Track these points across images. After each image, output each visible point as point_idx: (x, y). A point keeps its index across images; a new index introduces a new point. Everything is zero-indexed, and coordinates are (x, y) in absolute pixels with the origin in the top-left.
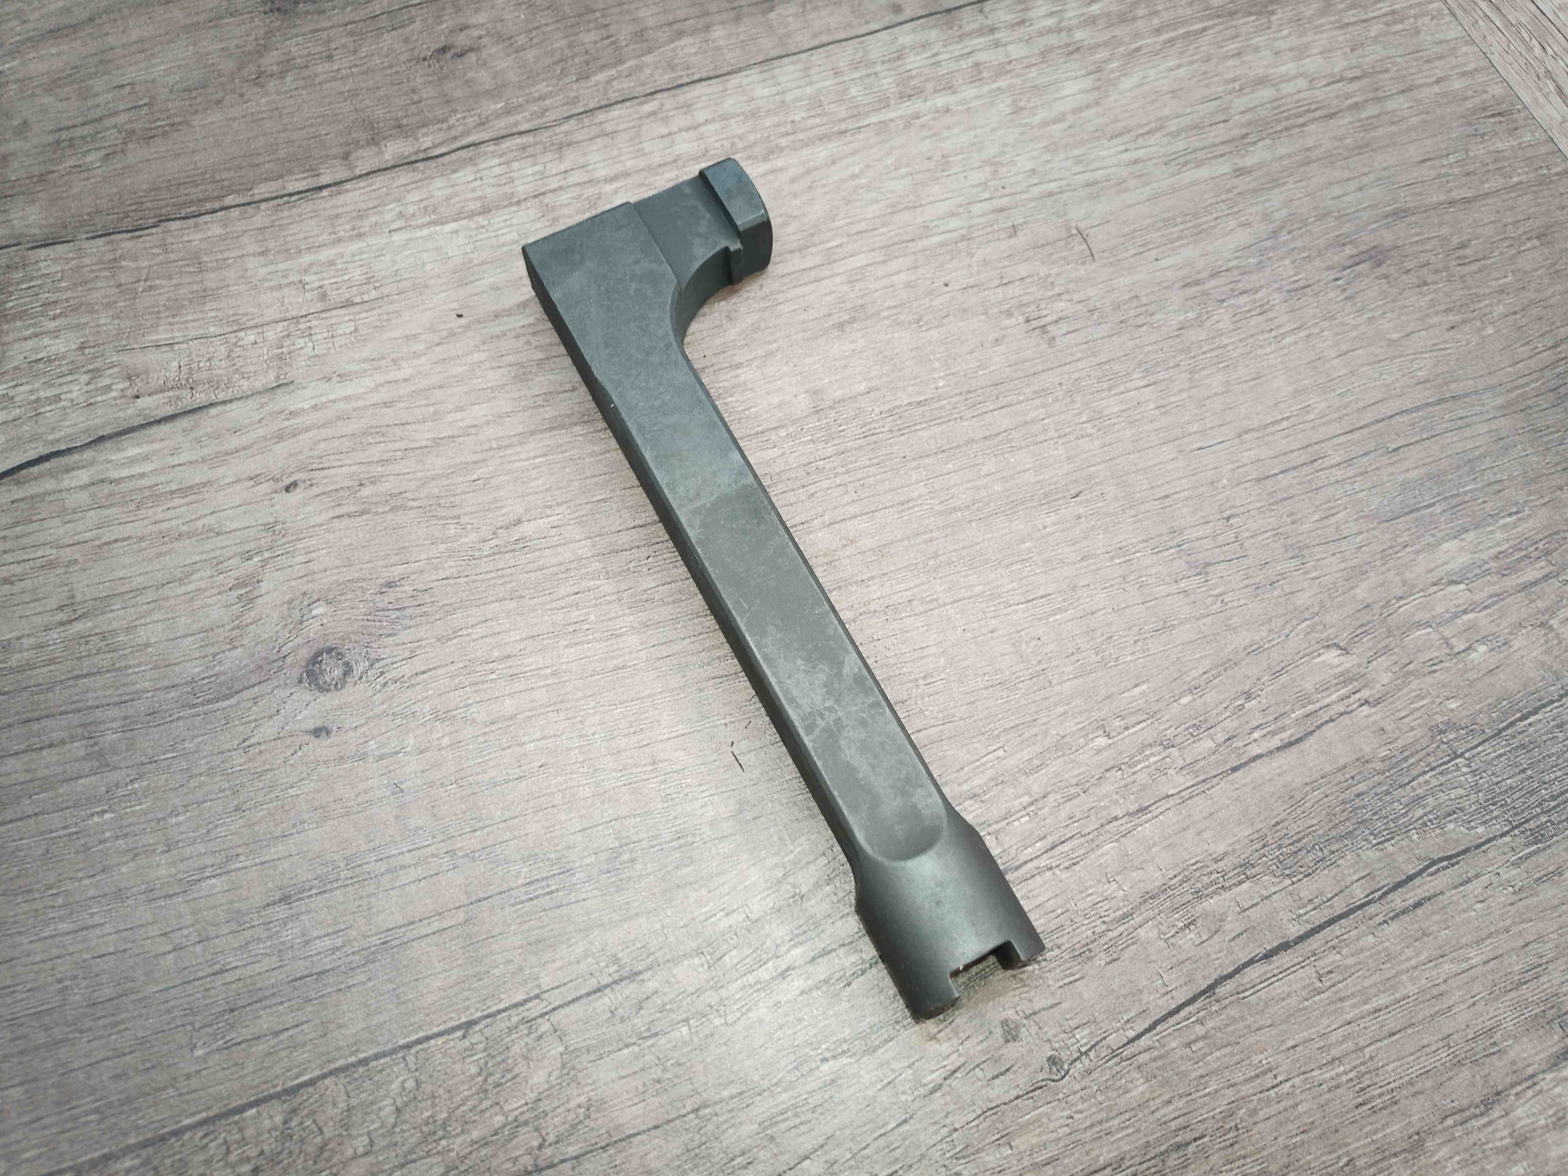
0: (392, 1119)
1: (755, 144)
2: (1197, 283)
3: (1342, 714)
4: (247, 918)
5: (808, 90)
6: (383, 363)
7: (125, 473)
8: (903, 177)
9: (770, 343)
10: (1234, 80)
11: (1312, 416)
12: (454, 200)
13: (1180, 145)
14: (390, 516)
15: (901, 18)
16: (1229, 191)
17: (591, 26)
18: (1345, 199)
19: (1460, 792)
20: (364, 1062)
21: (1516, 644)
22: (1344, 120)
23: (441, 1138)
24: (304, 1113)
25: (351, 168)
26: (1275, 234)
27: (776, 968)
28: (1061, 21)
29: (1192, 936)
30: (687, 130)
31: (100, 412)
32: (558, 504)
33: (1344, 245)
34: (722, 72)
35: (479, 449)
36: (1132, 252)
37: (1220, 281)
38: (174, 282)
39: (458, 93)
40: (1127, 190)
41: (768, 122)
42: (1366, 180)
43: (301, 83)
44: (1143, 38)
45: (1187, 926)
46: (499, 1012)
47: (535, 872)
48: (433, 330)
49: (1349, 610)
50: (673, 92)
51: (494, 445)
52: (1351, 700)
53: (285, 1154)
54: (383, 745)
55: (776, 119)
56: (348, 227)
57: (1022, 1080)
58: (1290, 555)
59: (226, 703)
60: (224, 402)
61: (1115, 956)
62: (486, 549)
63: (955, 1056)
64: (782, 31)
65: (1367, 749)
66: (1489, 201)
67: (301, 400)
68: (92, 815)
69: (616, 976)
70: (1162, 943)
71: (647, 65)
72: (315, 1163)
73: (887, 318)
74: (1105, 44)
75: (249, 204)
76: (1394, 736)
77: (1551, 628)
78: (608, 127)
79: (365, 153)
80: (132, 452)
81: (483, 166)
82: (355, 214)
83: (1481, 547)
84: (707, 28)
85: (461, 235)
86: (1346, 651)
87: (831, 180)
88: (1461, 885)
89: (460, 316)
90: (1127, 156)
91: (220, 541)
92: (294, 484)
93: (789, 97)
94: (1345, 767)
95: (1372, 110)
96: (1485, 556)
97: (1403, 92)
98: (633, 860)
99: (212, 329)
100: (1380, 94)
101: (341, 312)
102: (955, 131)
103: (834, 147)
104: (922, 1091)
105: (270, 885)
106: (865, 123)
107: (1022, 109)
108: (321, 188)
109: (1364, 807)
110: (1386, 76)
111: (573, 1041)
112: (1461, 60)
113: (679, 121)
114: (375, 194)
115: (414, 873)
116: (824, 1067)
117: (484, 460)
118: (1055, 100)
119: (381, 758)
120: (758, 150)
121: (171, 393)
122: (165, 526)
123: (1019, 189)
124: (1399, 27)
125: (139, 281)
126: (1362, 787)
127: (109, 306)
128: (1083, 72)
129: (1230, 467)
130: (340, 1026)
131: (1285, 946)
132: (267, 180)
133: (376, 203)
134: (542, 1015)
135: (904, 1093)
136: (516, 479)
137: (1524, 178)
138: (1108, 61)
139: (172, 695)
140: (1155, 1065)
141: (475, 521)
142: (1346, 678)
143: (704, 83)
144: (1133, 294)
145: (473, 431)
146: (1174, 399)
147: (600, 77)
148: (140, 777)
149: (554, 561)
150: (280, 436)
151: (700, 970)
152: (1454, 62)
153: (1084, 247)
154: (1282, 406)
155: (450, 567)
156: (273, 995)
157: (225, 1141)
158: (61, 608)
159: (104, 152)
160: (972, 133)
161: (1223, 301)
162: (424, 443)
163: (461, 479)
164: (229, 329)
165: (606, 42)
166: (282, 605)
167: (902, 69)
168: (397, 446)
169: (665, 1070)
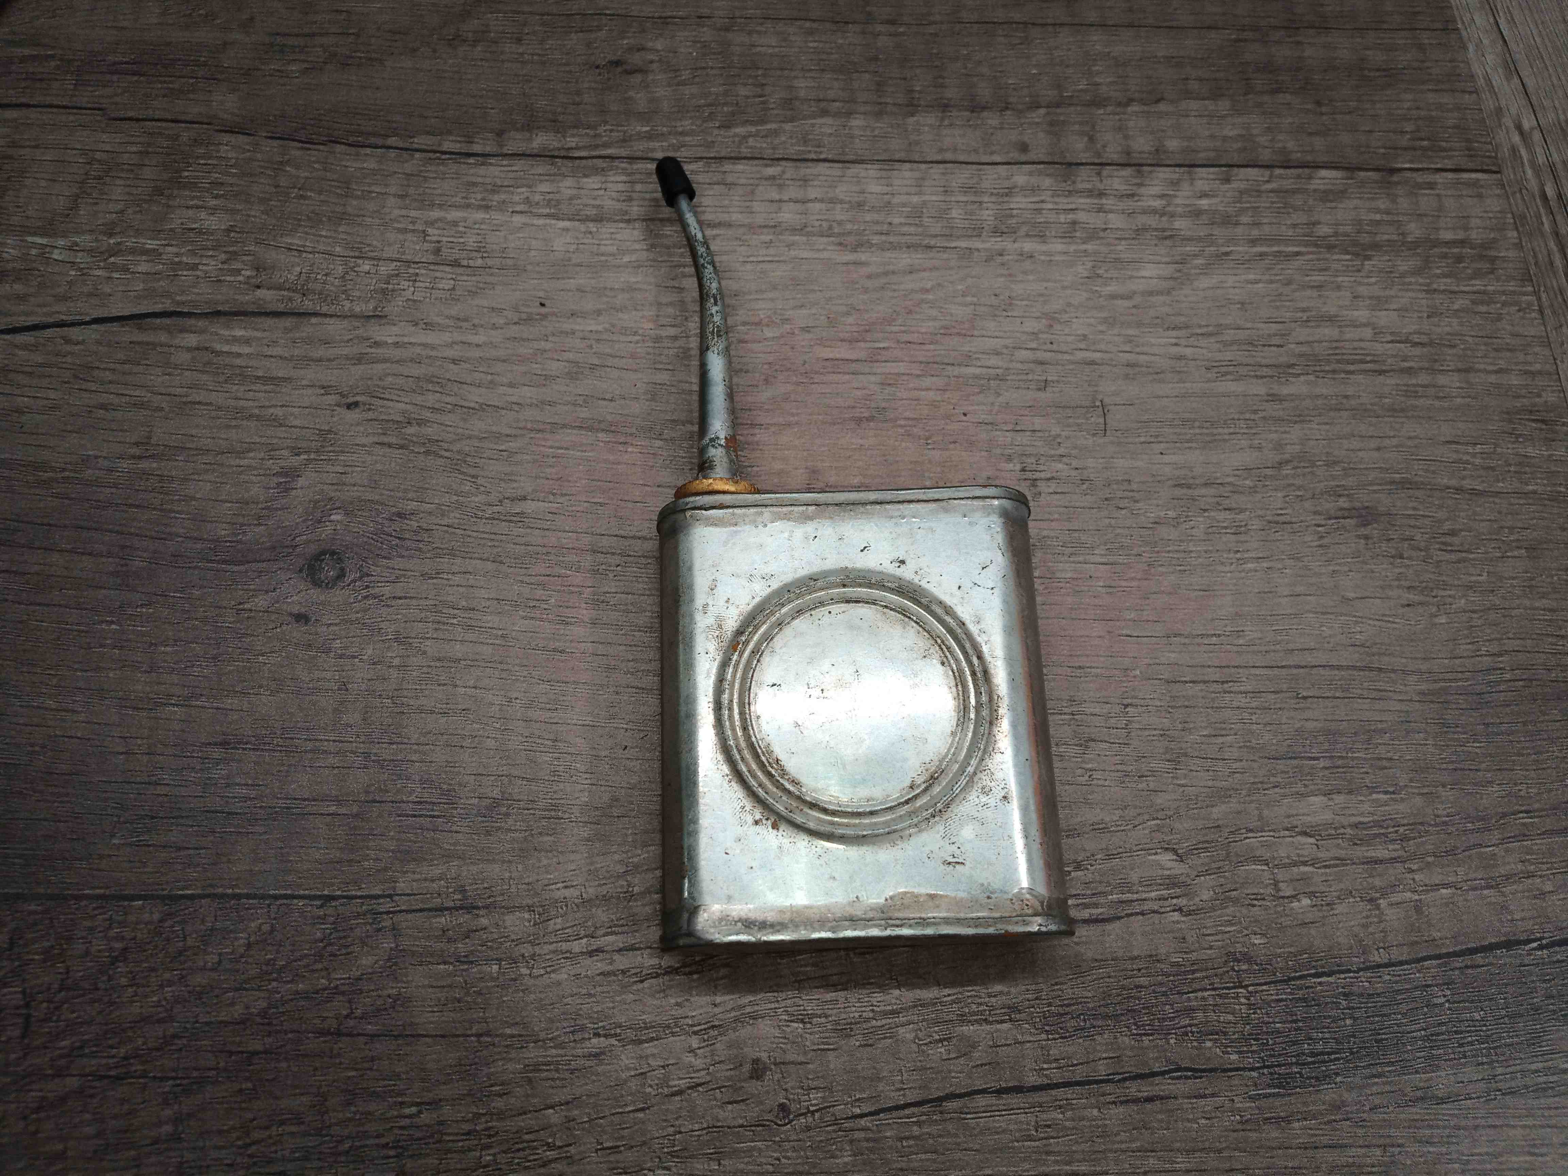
0: (242, 950)
1: (849, 233)
2: (1189, 487)
3: (1154, 912)
4: (190, 748)
5: (915, 199)
6: (465, 324)
7: (226, 348)
8: (966, 305)
9: (793, 415)
10: (1304, 310)
11: (1241, 642)
12: (575, 202)
13: (1228, 356)
14: (422, 457)
15: (1023, 158)
16: (1255, 412)
17: (750, 81)
18: (1360, 454)
19: (1230, 1017)
20: (238, 897)
21: (1340, 909)
22: (1392, 381)
23: (274, 980)
24: (178, 919)
25: (501, 146)
26: (1280, 464)
27: (587, 945)
28: (1169, 205)
29: (942, 1050)
30: (796, 201)
31: (224, 290)
32: (562, 495)
33: (1340, 496)
34: (847, 158)
35: (515, 425)
36: (1142, 439)
37: (1212, 491)
38: (322, 197)
39: (614, 107)
40: (1161, 381)
41: (868, 217)
42: (1387, 442)
43: (488, 55)
44: (1235, 245)
45: (941, 1041)
46: (356, 897)
47: (426, 795)
48: (516, 309)
49: (1200, 824)
50: (798, 164)
51: (529, 426)
52: (1166, 903)
53: (150, 947)
54: (346, 648)
55: (876, 216)
56: (479, 196)
57: (752, 1113)
58: (1168, 757)
59: (236, 568)
60: (325, 315)
61: (870, 1042)
62: (489, 511)
63: (703, 1073)
64: (913, 137)
65: (1163, 951)
66: (1497, 500)
67: (386, 334)
68: (102, 622)
69: (458, 903)
70: (914, 1047)
71: (784, 131)
72: (171, 962)
73: (901, 426)
74: (1200, 239)
75: (407, 149)
76: (1193, 948)
77: (1378, 907)
78: (730, 179)
79: (518, 136)
80: (239, 333)
81: (612, 179)
82: (490, 187)
83: (1347, 812)
84: (849, 114)
85: (570, 233)
86: (1181, 859)
87: (902, 287)
88: (1195, 1097)
89: (542, 305)
90: (1174, 350)
91: (281, 432)
92: (356, 404)
93: (896, 200)
94: (1136, 958)
95: (1423, 378)
96: (1345, 821)
97: (1459, 371)
98: (507, 815)
99: (338, 249)
100: (1437, 366)
101: (448, 269)
102: (1031, 277)
103: (917, 258)
104: (666, 1091)
105: (218, 728)
106: (953, 245)
107: (1099, 276)
108: (469, 155)
109: (1139, 999)
110: (1450, 351)
111: (405, 943)
112: (1529, 358)
113: (792, 192)
114: (512, 175)
115: (332, 760)
116: (595, 1041)
117: (515, 436)
118: (1131, 277)
119: (341, 657)
120: (851, 239)
121: (285, 293)
122: (242, 403)
123: (1065, 349)
124: (1483, 309)
125: (294, 188)
126: (1143, 981)
127: (262, 201)
128: (1167, 259)
129: (1147, 661)
130: (229, 861)
131: (1018, 1090)
132: (428, 133)
133: (511, 183)
134: (388, 913)
135: (651, 1086)
136: (535, 461)
137: (1540, 489)
138: (1195, 256)
139: (199, 546)
140: (865, 1144)
141: (489, 486)
142: (1172, 882)
143: (827, 164)
144: (1126, 477)
145: (516, 407)
146: (1124, 584)
147: (740, 130)
148: (149, 604)
149: (540, 541)
150: (359, 359)
151: (527, 924)
152: (1521, 357)
153: (1102, 420)
154: (1217, 622)
155: (453, 517)
156: (187, 817)
157: (110, 919)
158: (137, 444)
159: (306, 65)
160: (1045, 284)
161: (1205, 510)
162: (472, 405)
163: (492, 446)
164: (352, 254)
165: (757, 100)
166: (310, 501)
167: (1006, 206)
168: (449, 399)
169: (468, 994)
